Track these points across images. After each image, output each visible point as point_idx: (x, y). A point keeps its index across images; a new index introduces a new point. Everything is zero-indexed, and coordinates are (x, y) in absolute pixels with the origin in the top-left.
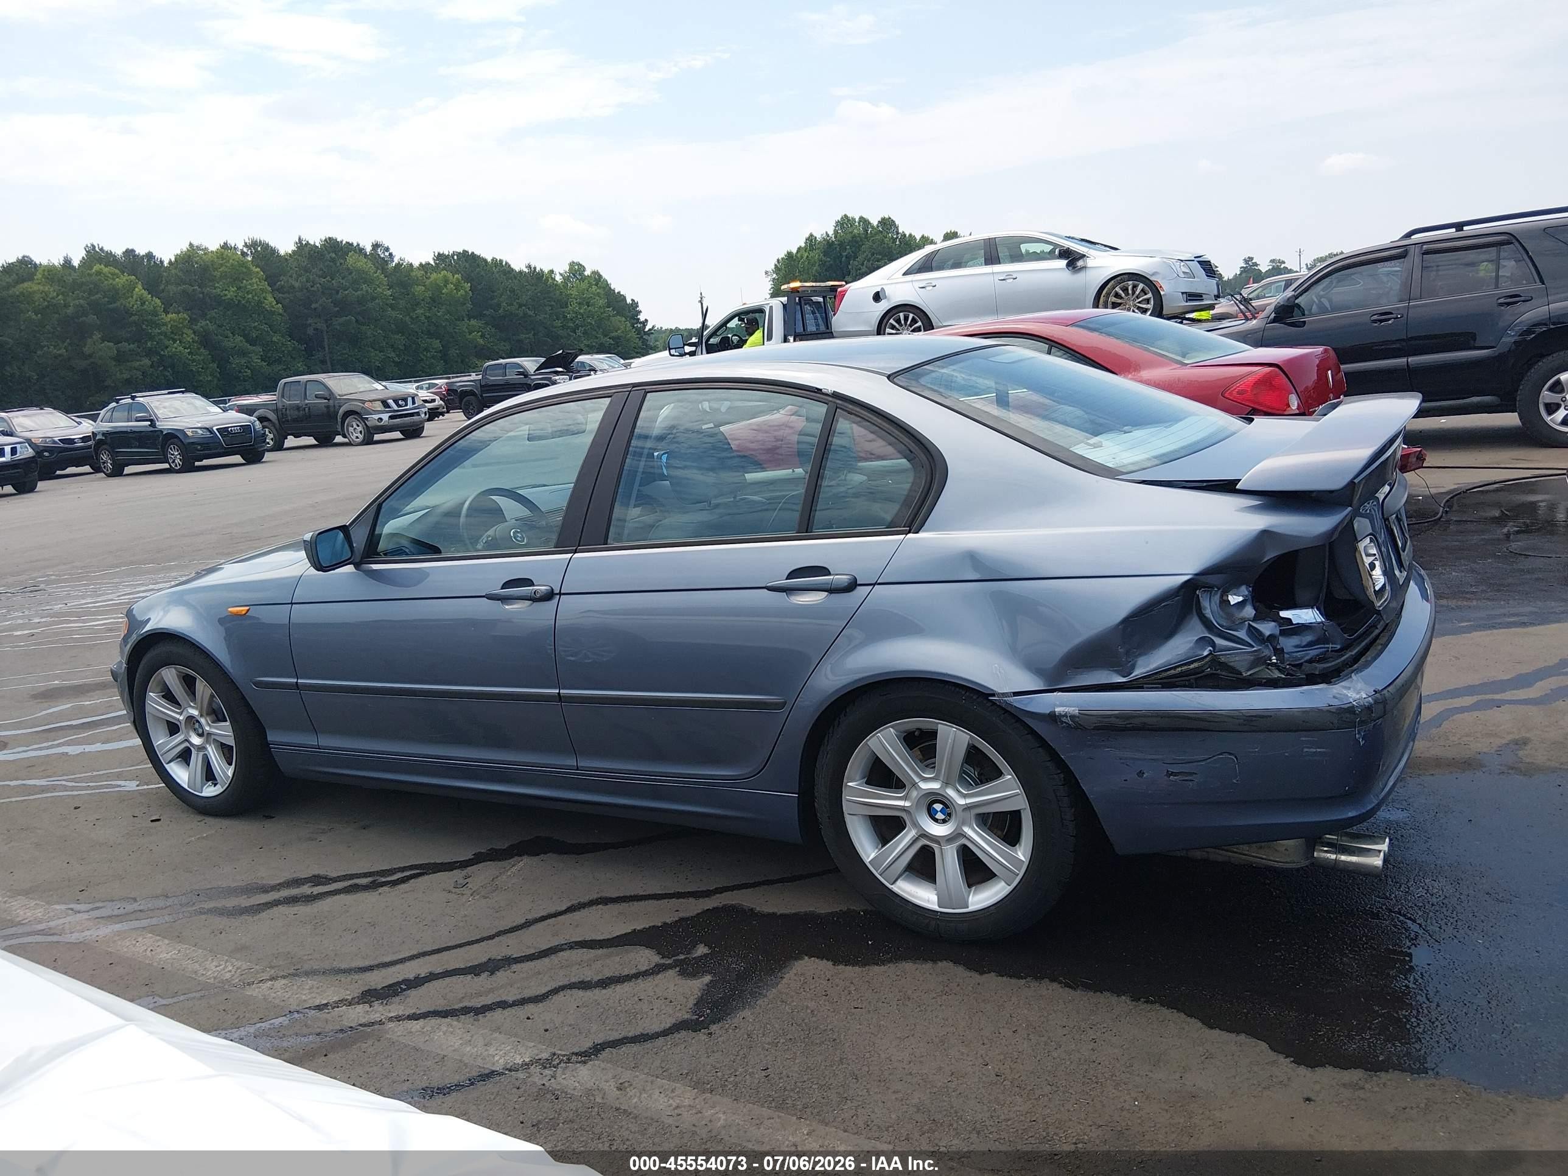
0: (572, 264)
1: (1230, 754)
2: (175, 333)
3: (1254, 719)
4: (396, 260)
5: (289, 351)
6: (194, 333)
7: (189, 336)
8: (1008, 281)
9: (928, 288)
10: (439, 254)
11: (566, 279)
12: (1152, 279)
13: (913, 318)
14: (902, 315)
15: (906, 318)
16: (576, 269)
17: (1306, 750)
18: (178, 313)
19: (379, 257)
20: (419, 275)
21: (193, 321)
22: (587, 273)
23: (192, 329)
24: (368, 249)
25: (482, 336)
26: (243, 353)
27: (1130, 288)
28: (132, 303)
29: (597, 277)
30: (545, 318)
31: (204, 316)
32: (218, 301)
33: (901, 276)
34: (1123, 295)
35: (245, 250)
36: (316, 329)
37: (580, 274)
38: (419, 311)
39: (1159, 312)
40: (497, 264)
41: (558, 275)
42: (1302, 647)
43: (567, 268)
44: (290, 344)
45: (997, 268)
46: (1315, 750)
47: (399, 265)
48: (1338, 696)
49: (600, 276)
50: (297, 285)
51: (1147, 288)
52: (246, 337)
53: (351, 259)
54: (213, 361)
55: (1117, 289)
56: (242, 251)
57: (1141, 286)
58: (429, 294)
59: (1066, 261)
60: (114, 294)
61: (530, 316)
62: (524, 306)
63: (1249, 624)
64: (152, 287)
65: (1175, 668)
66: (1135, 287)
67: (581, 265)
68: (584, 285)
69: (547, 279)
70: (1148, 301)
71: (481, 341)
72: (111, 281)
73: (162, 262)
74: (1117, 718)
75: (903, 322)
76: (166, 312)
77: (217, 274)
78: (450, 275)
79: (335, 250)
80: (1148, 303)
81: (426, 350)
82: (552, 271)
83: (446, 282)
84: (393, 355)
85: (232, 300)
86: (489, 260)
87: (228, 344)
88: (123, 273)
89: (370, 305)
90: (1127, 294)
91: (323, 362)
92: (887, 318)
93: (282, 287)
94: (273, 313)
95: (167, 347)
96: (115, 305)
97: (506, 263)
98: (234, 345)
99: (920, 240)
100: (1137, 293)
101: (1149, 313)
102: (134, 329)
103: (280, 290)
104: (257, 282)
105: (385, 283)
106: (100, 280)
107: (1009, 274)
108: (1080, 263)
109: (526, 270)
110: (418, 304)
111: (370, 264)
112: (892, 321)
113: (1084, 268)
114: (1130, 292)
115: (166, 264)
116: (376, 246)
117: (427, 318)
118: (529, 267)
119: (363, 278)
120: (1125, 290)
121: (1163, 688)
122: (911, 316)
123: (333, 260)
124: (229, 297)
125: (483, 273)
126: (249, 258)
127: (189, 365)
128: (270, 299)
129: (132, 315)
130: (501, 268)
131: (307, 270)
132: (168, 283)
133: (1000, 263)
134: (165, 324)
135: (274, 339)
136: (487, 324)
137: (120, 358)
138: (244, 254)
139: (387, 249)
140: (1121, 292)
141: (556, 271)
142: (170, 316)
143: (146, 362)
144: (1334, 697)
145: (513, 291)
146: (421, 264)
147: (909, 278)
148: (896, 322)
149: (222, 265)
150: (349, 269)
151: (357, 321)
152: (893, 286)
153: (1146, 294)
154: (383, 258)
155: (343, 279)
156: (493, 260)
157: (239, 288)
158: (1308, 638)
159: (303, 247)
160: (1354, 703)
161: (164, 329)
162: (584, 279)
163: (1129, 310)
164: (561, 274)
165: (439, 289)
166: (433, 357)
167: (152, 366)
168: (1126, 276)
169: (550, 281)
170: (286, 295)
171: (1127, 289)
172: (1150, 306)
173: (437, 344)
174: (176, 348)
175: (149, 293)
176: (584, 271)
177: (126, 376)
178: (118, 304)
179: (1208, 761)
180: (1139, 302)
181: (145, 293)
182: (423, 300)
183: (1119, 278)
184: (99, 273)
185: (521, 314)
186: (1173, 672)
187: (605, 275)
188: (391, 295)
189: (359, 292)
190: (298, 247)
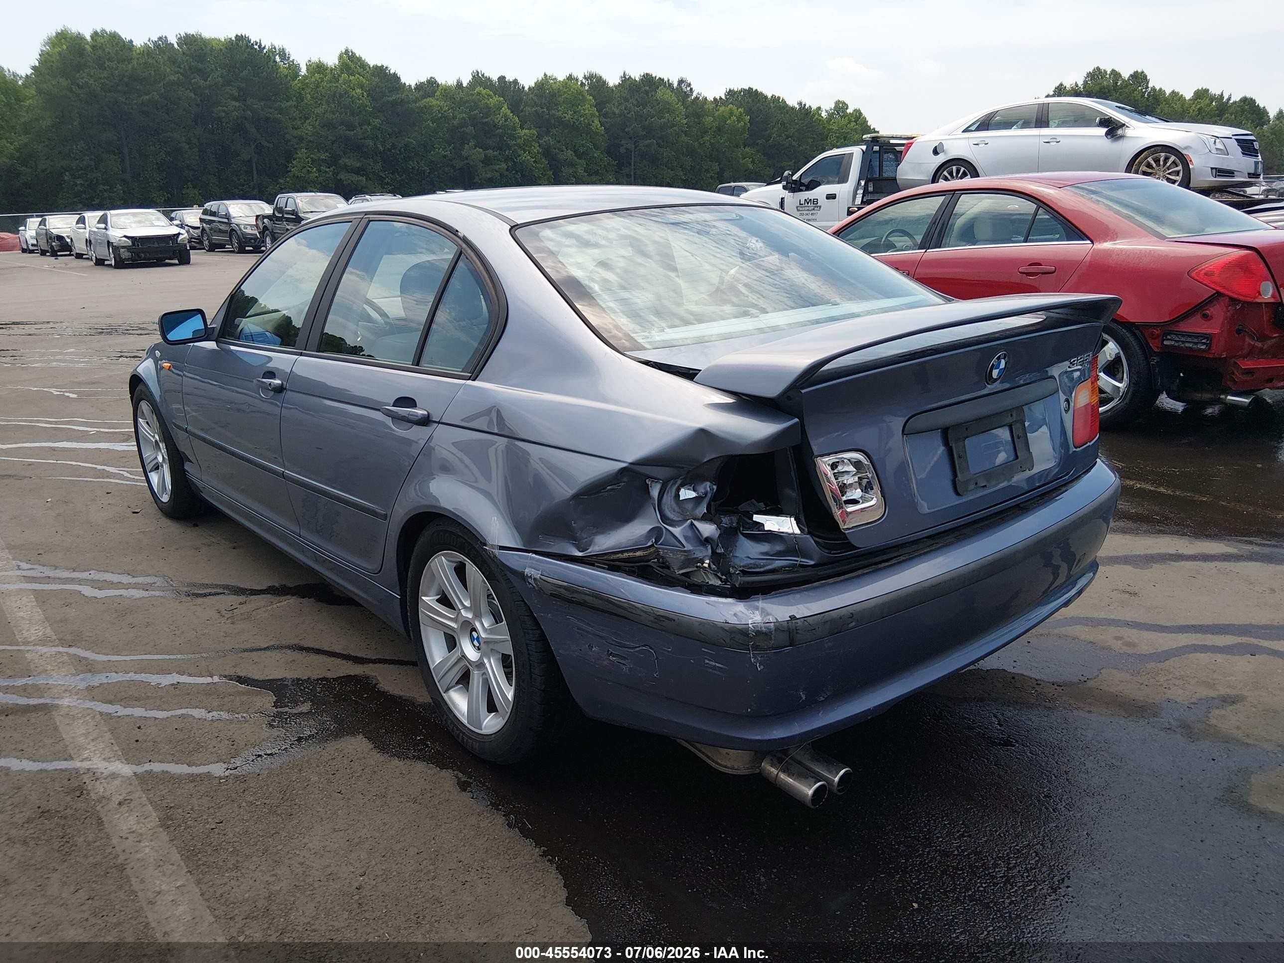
0: (838, 103)
1: (651, 648)
2: (525, 146)
3: (662, 619)
4: (695, 95)
5: (605, 166)
6: (539, 146)
7: (536, 149)
8: (1052, 144)
9: (980, 146)
10: (730, 90)
11: (831, 116)
12: (1184, 152)
13: (964, 172)
14: (954, 168)
15: (958, 171)
16: (840, 107)
17: (707, 661)
18: (530, 129)
19: (682, 91)
20: (711, 108)
21: (539, 136)
22: (850, 111)
23: (538, 142)
24: (675, 85)
25: (753, 162)
26: (572, 165)
27: (1162, 159)
28: (499, 119)
29: (858, 114)
30: (806, 149)
31: (547, 133)
32: (560, 122)
33: (960, 132)
34: (1154, 165)
35: (584, 81)
36: (627, 149)
37: (843, 112)
38: (706, 138)
39: (1186, 183)
40: (775, 100)
41: (824, 112)
42: (771, 556)
43: (833, 106)
44: (606, 159)
45: (1044, 131)
46: (714, 664)
47: (697, 98)
48: (739, 614)
49: (861, 114)
50: (617, 111)
51: (1178, 161)
52: (575, 151)
53: (660, 93)
54: (551, 169)
55: (1150, 159)
56: (582, 83)
57: (1173, 158)
58: (716, 124)
59: (1106, 129)
60: (488, 111)
61: (794, 146)
62: (791, 137)
63: (692, 522)
64: (515, 108)
65: (622, 552)
66: (1167, 159)
67: (845, 104)
68: (844, 121)
69: (814, 115)
70: (1178, 173)
71: (750, 166)
72: (486, 101)
73: (523, 88)
74: (566, 590)
75: (954, 175)
76: (522, 128)
77: (561, 100)
78: (735, 108)
79: (649, 81)
80: (1178, 175)
81: (707, 171)
82: (819, 108)
83: (731, 114)
84: (681, 173)
85: (569, 121)
86: (769, 96)
87: (562, 156)
88: (495, 95)
89: (669, 131)
90: (1158, 165)
91: (628, 176)
92: (943, 169)
93: (607, 113)
94: (596, 133)
95: (519, 156)
96: (487, 120)
97: (783, 100)
98: (566, 158)
99: (1170, 94)
100: (1168, 164)
101: (1177, 184)
102: (498, 139)
103: (605, 115)
104: (588, 108)
105: (683, 113)
106: (479, 99)
107: (1054, 138)
108: (1120, 132)
109: (797, 107)
110: (706, 132)
111: (674, 98)
112: (945, 173)
113: (1122, 137)
114: (1162, 163)
115: (526, 88)
116: (681, 82)
117: (711, 144)
118: (800, 104)
119: (667, 108)
120: (1157, 161)
121: (608, 569)
122: (962, 169)
123: (647, 92)
124: (567, 118)
125: (762, 107)
126: (587, 88)
127: (533, 171)
128: (597, 122)
129: (498, 128)
130: (778, 104)
131: (627, 100)
132: (526, 105)
133: (1048, 127)
134: (520, 137)
135: (595, 155)
136: (758, 151)
137: (487, 161)
138: (582, 84)
139: (689, 85)
140: (1153, 162)
141: (823, 108)
142: (524, 131)
143: (504, 166)
144: (735, 615)
145: (783, 124)
146: (715, 99)
147: (967, 135)
148: (949, 174)
149: (565, 92)
150: (657, 100)
151: (658, 144)
152: (952, 141)
153: (1177, 166)
154: (685, 92)
155: (652, 108)
156: (772, 97)
157: (575, 112)
158: (779, 547)
159: (626, 80)
160: (750, 626)
161: (518, 141)
162: (846, 115)
163: (1158, 178)
164: (827, 111)
165: (725, 119)
166: (711, 177)
167: (507, 170)
168: (1160, 148)
169: (816, 116)
170: (609, 120)
171: (1159, 160)
172: (1179, 178)
173: (716, 167)
174: (526, 157)
175: (512, 112)
176: (847, 109)
177: (489, 176)
178: (490, 118)
179: (637, 649)
180: (1169, 174)
181: (509, 112)
182: (710, 129)
183: (1152, 149)
184: (479, 94)
185: (787, 145)
186: (620, 556)
187: (865, 113)
188: (686, 124)
189: (662, 120)
190: (622, 81)
